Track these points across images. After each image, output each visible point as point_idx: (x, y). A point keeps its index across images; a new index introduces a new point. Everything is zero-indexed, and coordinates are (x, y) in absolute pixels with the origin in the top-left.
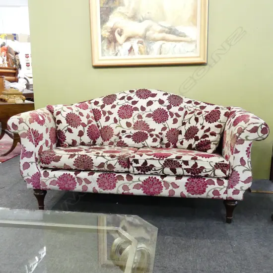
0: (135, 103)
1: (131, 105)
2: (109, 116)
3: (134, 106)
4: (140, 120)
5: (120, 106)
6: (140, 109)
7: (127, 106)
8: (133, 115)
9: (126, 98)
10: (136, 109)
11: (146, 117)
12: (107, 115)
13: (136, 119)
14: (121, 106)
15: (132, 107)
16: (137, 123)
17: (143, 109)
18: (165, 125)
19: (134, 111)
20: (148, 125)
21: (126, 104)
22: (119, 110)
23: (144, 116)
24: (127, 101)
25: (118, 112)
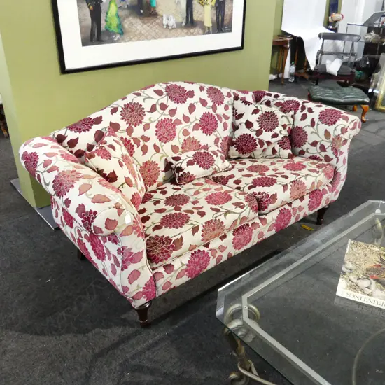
0: (173, 112)
1: (170, 118)
2: (146, 144)
3: (174, 118)
4: (187, 137)
5: (155, 124)
6: (183, 121)
7: (165, 120)
8: (177, 132)
9: (158, 107)
10: (178, 122)
11: (193, 130)
12: (142, 143)
13: (183, 138)
14: (157, 122)
15: (171, 120)
16: (185, 143)
17: (186, 119)
18: (216, 135)
19: (176, 126)
20: (199, 142)
21: (163, 117)
22: (156, 131)
23: (190, 130)
24: (162, 111)
25: (156, 134)
